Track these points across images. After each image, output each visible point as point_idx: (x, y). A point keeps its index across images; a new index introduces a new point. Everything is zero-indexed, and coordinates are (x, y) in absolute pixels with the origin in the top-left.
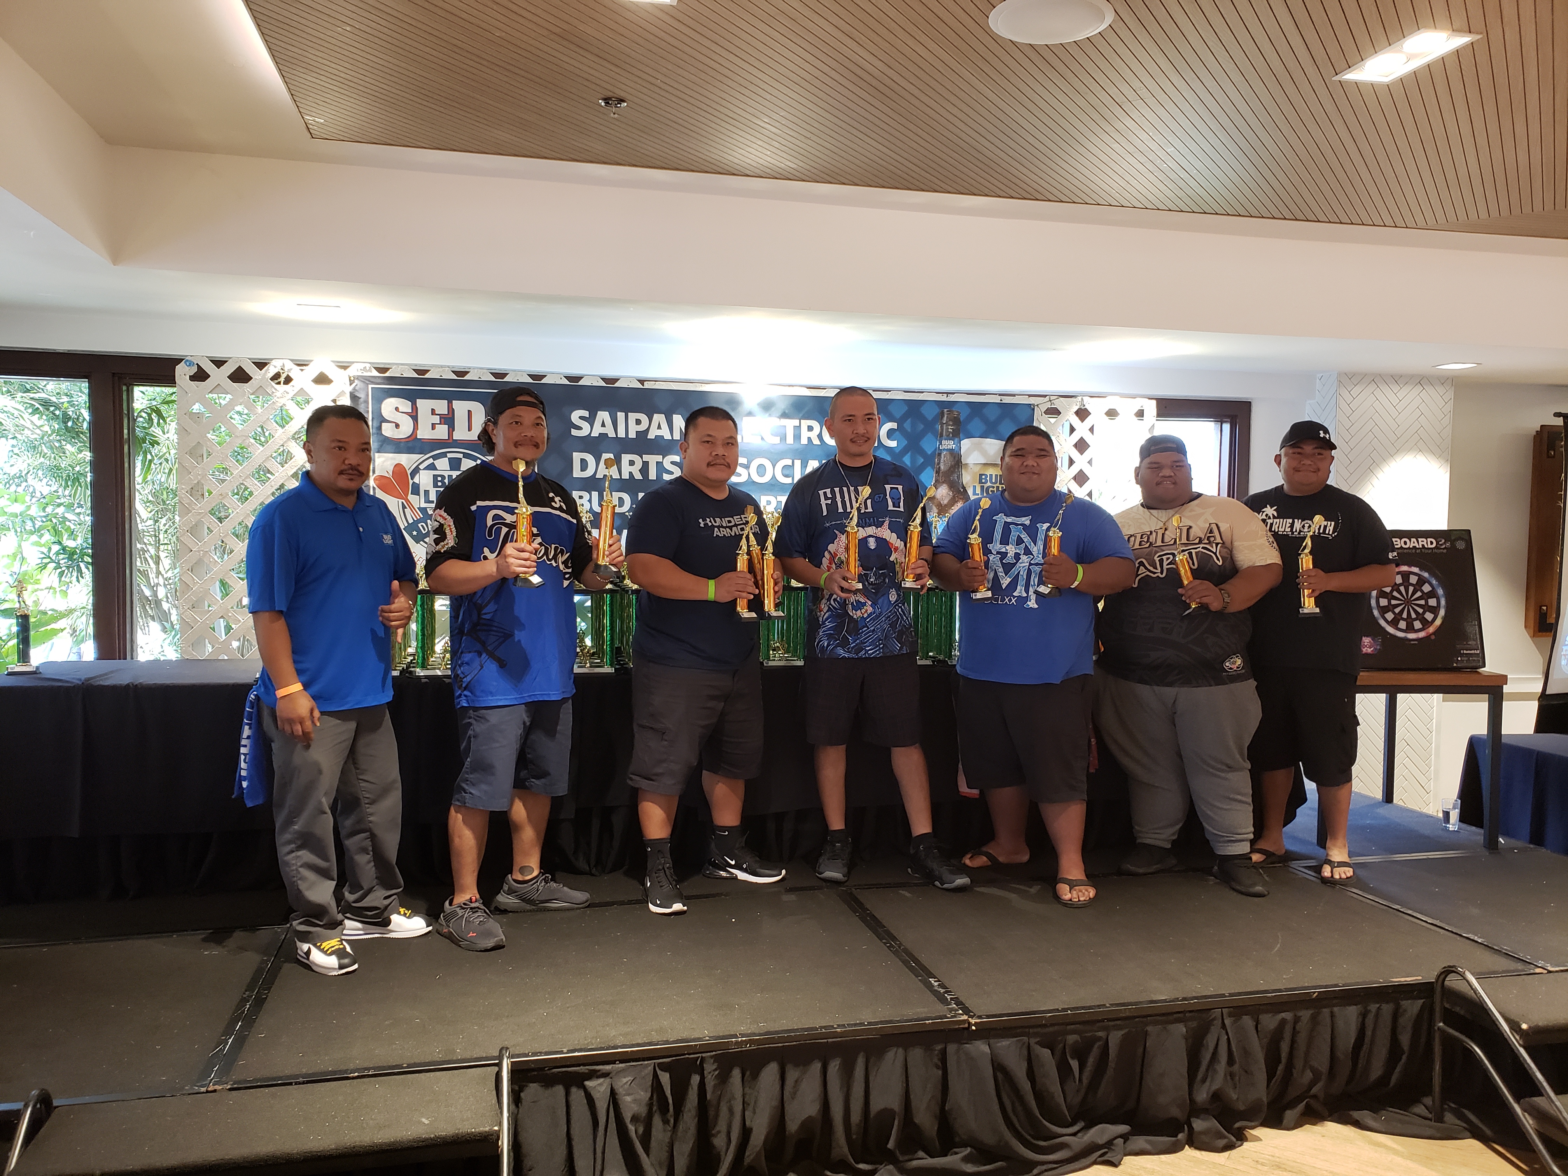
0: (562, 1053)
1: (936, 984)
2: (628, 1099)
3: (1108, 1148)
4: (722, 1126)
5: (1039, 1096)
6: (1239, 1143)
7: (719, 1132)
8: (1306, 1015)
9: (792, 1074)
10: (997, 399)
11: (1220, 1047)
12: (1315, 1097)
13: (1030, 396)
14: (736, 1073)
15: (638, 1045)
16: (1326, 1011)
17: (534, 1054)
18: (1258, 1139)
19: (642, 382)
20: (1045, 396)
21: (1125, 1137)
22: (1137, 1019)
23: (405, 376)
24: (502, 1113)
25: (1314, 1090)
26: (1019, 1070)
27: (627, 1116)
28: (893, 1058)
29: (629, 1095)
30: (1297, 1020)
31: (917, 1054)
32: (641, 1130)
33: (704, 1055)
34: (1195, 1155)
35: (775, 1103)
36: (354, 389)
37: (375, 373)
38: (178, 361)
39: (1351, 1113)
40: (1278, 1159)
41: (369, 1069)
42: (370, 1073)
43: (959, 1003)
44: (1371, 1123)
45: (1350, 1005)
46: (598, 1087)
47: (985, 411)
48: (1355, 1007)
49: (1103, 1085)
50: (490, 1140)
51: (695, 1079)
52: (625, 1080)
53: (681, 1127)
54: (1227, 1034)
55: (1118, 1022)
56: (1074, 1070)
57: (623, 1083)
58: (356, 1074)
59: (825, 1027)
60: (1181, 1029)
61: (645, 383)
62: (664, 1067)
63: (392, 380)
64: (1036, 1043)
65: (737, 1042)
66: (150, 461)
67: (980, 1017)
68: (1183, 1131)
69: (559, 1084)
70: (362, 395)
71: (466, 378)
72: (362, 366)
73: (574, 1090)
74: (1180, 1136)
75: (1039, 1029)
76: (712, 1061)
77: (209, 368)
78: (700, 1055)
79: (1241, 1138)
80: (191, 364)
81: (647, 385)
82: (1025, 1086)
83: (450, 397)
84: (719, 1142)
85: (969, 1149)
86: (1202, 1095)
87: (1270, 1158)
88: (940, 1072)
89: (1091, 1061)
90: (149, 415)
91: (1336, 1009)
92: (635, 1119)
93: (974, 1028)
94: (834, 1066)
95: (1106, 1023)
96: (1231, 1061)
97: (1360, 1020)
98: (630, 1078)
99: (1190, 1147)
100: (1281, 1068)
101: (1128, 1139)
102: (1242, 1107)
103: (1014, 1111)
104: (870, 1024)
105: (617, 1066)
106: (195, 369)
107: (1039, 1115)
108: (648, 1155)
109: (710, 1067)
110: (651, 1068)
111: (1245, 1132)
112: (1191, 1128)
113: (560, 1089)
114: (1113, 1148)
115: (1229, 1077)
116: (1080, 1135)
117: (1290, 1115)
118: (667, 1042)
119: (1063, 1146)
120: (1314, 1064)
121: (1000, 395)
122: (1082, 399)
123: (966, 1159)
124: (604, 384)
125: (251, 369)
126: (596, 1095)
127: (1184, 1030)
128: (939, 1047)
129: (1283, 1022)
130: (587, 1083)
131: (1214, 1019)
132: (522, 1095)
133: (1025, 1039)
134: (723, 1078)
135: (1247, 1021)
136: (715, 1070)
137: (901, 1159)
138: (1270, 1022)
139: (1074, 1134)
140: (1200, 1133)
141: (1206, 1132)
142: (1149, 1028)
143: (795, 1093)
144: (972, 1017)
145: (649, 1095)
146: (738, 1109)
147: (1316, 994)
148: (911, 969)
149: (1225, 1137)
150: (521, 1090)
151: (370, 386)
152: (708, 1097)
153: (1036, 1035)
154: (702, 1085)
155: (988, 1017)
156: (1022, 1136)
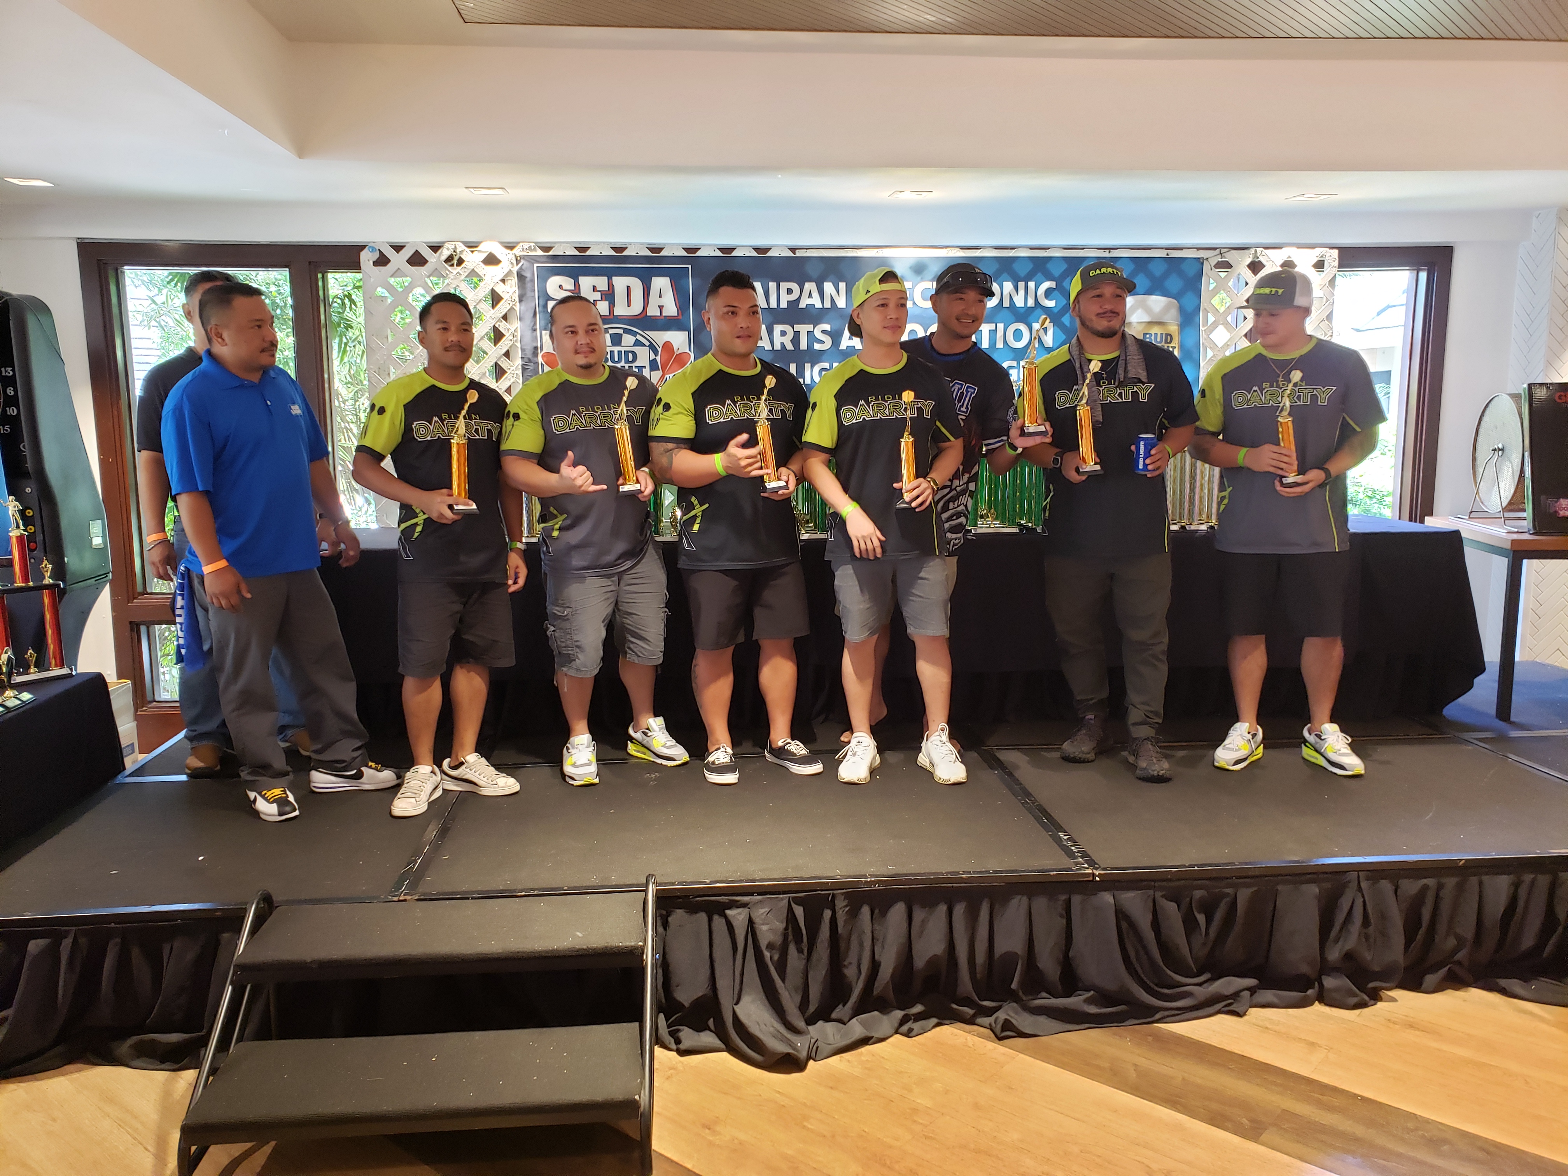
0: (705, 883)
1: (1065, 837)
2: (765, 928)
3: (1234, 1000)
4: (852, 957)
5: (1164, 947)
6: (1372, 1002)
7: (850, 963)
8: (1450, 882)
9: (919, 914)
10: (1162, 254)
11: (1354, 908)
12: (1459, 963)
13: (1199, 249)
14: (866, 910)
15: (775, 880)
16: (1474, 880)
17: (680, 883)
18: (1394, 1000)
19: (793, 250)
20: (1215, 249)
21: (1252, 990)
22: (1267, 878)
23: (567, 254)
24: (647, 931)
25: (1459, 956)
26: (1144, 922)
27: (763, 944)
28: (1017, 906)
29: (763, 924)
30: (1440, 887)
31: (1041, 903)
32: (776, 957)
33: (835, 892)
34: (1324, 1011)
35: (903, 940)
36: (521, 268)
37: (540, 252)
38: (363, 247)
39: (1498, 980)
40: (1411, 1020)
41: (534, 890)
42: (535, 893)
43: (1084, 855)
44: (1518, 990)
45: (1501, 874)
46: (738, 916)
47: (1151, 266)
48: (1506, 876)
49: (1230, 940)
50: (636, 954)
51: (827, 914)
52: (762, 911)
53: (815, 956)
54: (1363, 896)
55: (1249, 880)
56: (1201, 924)
57: (760, 913)
58: (523, 893)
59: (950, 873)
60: (1313, 890)
61: (797, 251)
62: (798, 902)
63: (555, 258)
64: (1162, 896)
65: (866, 882)
66: (346, 344)
67: (1105, 869)
68: (1313, 988)
69: (702, 911)
70: (528, 274)
71: (625, 253)
72: (526, 246)
73: (716, 917)
74: (1310, 992)
75: (1164, 884)
76: (843, 897)
77: (389, 253)
78: (831, 892)
79: (1375, 997)
80: (373, 250)
81: (799, 254)
82: (1149, 935)
83: (610, 274)
84: (850, 972)
85: (1092, 992)
86: (1334, 954)
87: (1404, 1017)
88: (1064, 921)
89: (1219, 916)
90: (342, 300)
91: (1485, 878)
92: (770, 946)
93: (1098, 879)
94: (959, 910)
95: (1235, 880)
96: (1366, 922)
97: (1512, 888)
98: (766, 909)
99: (1320, 1002)
100: (1421, 932)
101: (1255, 992)
102: (1376, 968)
103: (1138, 959)
104: (995, 872)
105: (755, 897)
106: (377, 255)
107: (1161, 964)
108: (783, 980)
109: (841, 903)
110: (786, 902)
111: (1381, 993)
112: (1321, 986)
113: (703, 917)
114: (1239, 999)
115: (1364, 940)
116: (1205, 985)
117: (1430, 979)
118: (802, 878)
119: (1188, 995)
120: (1459, 931)
121: (1167, 249)
122: (1256, 251)
123: (1088, 1001)
124: (755, 254)
125: (426, 253)
126: (735, 924)
127: (1317, 890)
128: (1064, 897)
129: (1425, 888)
130: (728, 912)
131: (1349, 882)
132: (670, 919)
133: (1151, 892)
134: (854, 913)
135: (1386, 886)
136: (846, 906)
137: (1024, 998)
138: (1410, 887)
139: (1200, 985)
140: (1330, 990)
141: (1336, 990)
142: (1280, 888)
143: (922, 932)
144: (1096, 869)
145: (785, 925)
146: (868, 943)
147: (1463, 861)
148: (1043, 825)
149: (1356, 995)
150: (669, 914)
151: (536, 265)
152: (840, 931)
153: (1161, 888)
154: (833, 920)
155: (1112, 869)
156: (1145, 982)
